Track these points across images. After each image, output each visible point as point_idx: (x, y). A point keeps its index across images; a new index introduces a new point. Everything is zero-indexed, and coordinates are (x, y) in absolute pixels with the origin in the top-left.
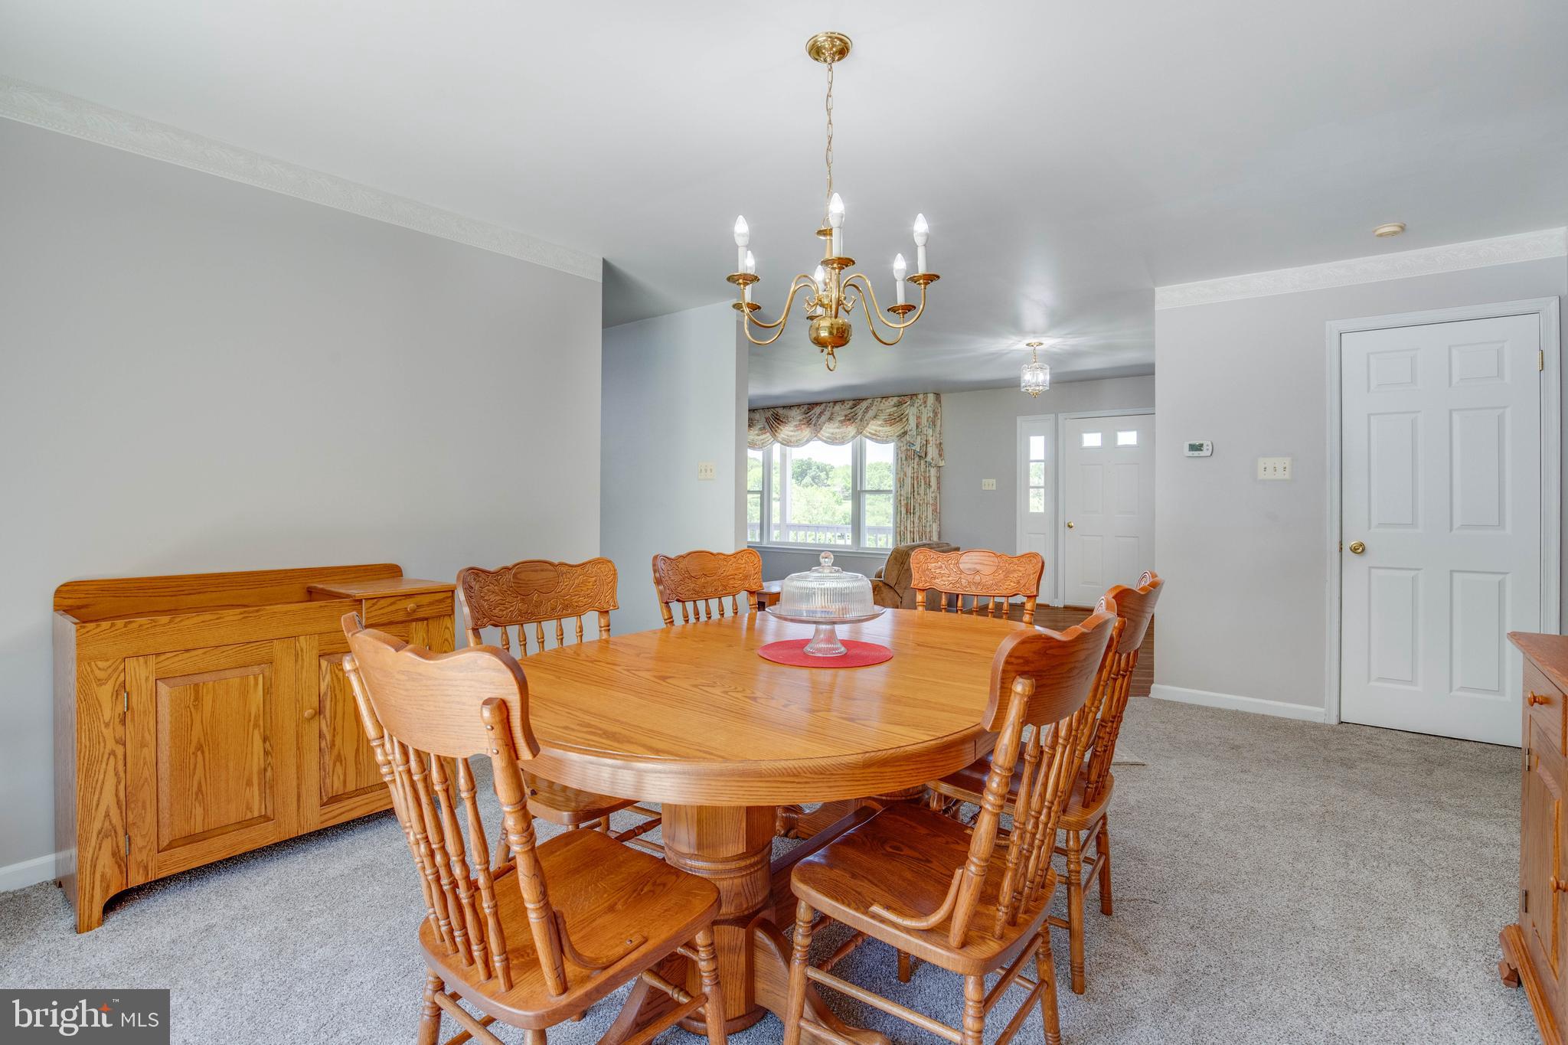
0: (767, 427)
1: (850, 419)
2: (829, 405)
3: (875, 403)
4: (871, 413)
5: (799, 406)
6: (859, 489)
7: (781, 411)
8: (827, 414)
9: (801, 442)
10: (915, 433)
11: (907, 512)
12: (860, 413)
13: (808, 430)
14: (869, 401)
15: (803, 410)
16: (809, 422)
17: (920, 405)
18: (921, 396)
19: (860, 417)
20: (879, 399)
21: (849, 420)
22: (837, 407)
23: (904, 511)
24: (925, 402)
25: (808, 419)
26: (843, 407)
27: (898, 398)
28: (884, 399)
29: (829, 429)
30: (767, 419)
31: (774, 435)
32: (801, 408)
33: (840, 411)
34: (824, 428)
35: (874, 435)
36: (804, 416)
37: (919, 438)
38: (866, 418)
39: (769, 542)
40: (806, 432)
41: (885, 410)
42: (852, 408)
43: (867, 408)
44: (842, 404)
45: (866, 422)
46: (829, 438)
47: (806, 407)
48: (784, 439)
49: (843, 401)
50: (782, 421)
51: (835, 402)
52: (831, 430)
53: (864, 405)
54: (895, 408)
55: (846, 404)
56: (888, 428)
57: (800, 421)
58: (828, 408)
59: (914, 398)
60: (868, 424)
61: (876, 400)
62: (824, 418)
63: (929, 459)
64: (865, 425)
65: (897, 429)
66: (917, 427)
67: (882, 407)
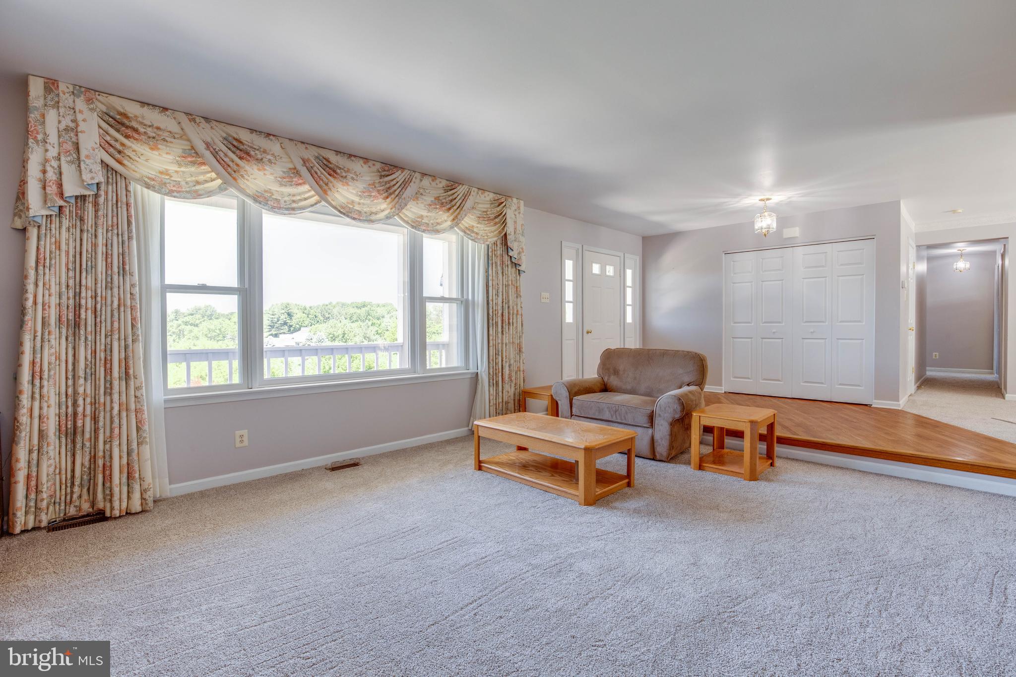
2: (415, 174)
5: (368, 160)
8: (413, 187)
10: (513, 238)
13: (386, 202)
16: (386, 191)
20: (477, 190)
26: (434, 184)
27: (494, 195)
29: (417, 209)
33: (431, 189)
34: (409, 206)
36: (378, 179)
37: (516, 244)
40: (384, 205)
44: (433, 180)
47: (381, 166)
51: (423, 174)
52: (420, 212)
54: (489, 206)
57: (372, 184)
58: (414, 179)
61: (474, 188)
62: (408, 192)
66: (515, 232)
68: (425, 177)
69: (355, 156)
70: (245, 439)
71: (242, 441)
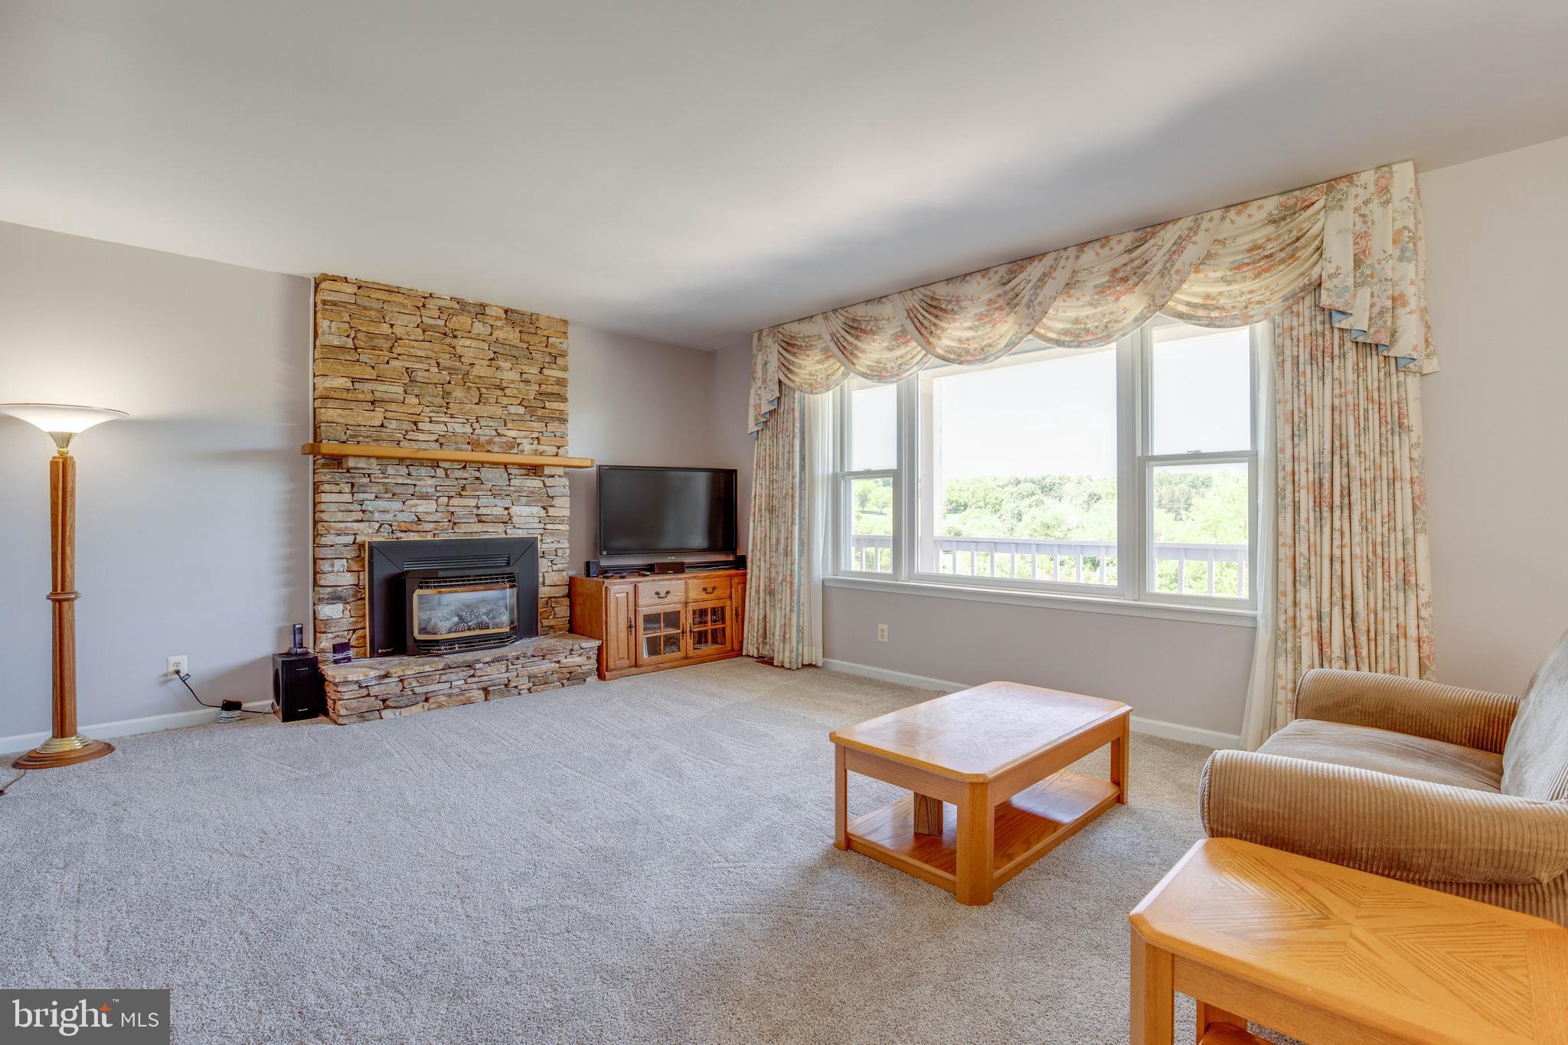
0: (910, 327)
1: (1122, 278)
2: (1065, 254)
3: (1205, 225)
4: (1191, 253)
5: (984, 271)
6: (1139, 453)
7: (941, 290)
8: (1062, 276)
9: (993, 350)
10: (1350, 282)
11: (1318, 504)
12: (1158, 260)
13: (1011, 318)
14: (1187, 223)
15: (996, 278)
16: (1012, 302)
17: (1366, 202)
18: (1368, 177)
19: (1158, 267)
20: (1217, 214)
21: (1125, 280)
22: (1089, 256)
23: (1306, 500)
24: (1384, 190)
25: (1011, 295)
26: (1105, 252)
27: (1282, 199)
28: (1232, 213)
29: (1062, 315)
30: (911, 314)
31: (927, 346)
32: (991, 274)
33: (1097, 263)
34: (1051, 311)
35: (1204, 306)
36: (999, 291)
37: (1365, 293)
38: (1178, 266)
39: (912, 576)
40: (1006, 327)
41: (1234, 239)
42: (1129, 251)
43: (1179, 245)
44: (1103, 246)
45: (1175, 277)
46: (1066, 332)
47: (1002, 270)
48: (950, 350)
49: (1104, 239)
50: (941, 309)
51: (1082, 246)
52: (1072, 314)
53: (1170, 234)
54: (1272, 228)
55: (1113, 243)
56: (1248, 285)
57: (991, 302)
58: (1062, 263)
59: (1343, 185)
60: (1182, 281)
61: (1207, 216)
62: (1050, 287)
63: (1401, 349)
64: (1174, 284)
65: (1284, 280)
66: (1358, 263)
67: (1226, 230)
68: (1085, 249)
69: (970, 274)
70: (886, 634)
71: (882, 636)
